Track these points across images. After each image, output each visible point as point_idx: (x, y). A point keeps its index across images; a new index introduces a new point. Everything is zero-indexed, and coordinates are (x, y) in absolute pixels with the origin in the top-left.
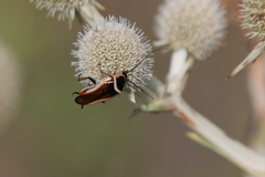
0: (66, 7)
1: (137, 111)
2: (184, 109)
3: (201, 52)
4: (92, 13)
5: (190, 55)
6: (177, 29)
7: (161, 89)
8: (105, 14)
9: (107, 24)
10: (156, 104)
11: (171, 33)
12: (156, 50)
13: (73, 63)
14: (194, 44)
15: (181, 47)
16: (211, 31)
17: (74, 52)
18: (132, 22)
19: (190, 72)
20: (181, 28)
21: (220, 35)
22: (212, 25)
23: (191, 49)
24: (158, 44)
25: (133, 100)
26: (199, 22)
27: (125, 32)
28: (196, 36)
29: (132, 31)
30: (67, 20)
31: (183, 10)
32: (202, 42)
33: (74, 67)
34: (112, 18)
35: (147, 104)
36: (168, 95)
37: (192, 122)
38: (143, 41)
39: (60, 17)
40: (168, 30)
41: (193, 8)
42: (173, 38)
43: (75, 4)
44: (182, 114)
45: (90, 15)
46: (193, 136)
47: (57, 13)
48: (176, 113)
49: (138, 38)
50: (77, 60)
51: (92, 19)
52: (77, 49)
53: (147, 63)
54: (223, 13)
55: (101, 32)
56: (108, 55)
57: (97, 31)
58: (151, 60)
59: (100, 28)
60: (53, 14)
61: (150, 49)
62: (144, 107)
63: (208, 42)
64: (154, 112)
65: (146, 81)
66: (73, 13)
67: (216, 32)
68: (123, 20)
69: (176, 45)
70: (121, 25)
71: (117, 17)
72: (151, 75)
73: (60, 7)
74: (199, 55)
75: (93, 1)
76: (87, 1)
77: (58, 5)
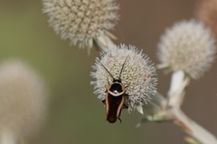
0: (85, 37)
1: (145, 120)
2: (182, 118)
3: (195, 73)
4: (106, 42)
5: (186, 75)
6: (176, 54)
7: (164, 103)
8: (117, 43)
9: (119, 51)
10: (159, 115)
11: (171, 58)
12: (159, 72)
13: (92, 83)
14: (190, 67)
15: (180, 69)
16: (203, 56)
17: (93, 74)
18: (140, 49)
19: (187, 89)
20: (179, 53)
21: (211, 59)
22: (204, 51)
23: (188, 70)
24: (160, 66)
25: (141, 112)
26: (193, 49)
27: (134, 57)
28: (191, 60)
29: (140, 56)
30: (86, 48)
31: (181, 39)
32: (197, 65)
33: (93, 86)
34: (123, 46)
35: (152, 115)
36: (169, 107)
37: (189, 129)
38: (148, 64)
39: (80, 45)
40: (168, 55)
41: (189, 37)
42: (173, 61)
43: (93, 35)
44: (181, 123)
45: (105, 44)
46: (190, 140)
47: (79, 42)
48: (176, 122)
49: (145, 62)
50: (95, 80)
51: (107, 47)
52: (95, 71)
53: (152, 82)
54: (213, 41)
55: (114, 58)
57: (111, 56)
58: (156, 80)
59: (113, 54)
60: (75, 43)
61: (154, 71)
62: (150, 118)
63: (201, 64)
64: (159, 122)
65: (151, 96)
66: (91, 42)
67: (208, 57)
68: (132, 47)
69: (175, 67)
70: (131, 51)
71: (127, 45)
72: (155, 92)
73: (81, 37)
74: (194, 76)
75: (108, 33)
76: (102, 32)
77: (79, 35)
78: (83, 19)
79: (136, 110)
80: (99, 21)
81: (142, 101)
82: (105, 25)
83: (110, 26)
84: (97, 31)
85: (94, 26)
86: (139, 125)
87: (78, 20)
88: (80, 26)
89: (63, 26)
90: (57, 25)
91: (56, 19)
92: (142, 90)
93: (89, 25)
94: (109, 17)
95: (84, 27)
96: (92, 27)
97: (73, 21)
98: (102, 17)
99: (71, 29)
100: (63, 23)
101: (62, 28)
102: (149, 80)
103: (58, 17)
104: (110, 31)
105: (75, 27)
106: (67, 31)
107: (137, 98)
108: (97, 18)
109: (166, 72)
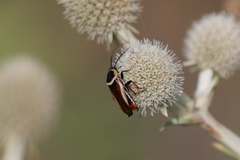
0: (105, 31)
1: (169, 124)
2: (210, 122)
3: (225, 71)
4: (128, 36)
5: (215, 74)
6: (204, 51)
7: (190, 104)
8: (139, 37)
9: (142, 46)
10: (185, 118)
11: (199, 54)
12: (186, 69)
14: (220, 64)
15: (208, 66)
16: (234, 52)
18: (165, 45)
19: (215, 89)
20: (207, 49)
22: (235, 47)
23: (217, 68)
24: (187, 64)
25: (166, 114)
26: (224, 45)
27: (159, 53)
28: (221, 57)
29: (165, 52)
30: (105, 43)
31: (209, 34)
32: (227, 62)
34: (146, 41)
35: (177, 117)
36: (196, 110)
37: (217, 134)
38: (174, 62)
39: (99, 40)
40: (196, 51)
41: (218, 31)
42: (201, 58)
43: (113, 28)
44: (209, 127)
45: (126, 38)
46: (219, 146)
47: (97, 36)
48: (203, 126)
49: (170, 59)
53: (178, 81)
55: (137, 54)
56: (144, 74)
57: (133, 52)
58: (182, 79)
59: (136, 50)
60: (93, 38)
61: (180, 69)
62: (175, 121)
63: (232, 62)
64: (184, 125)
65: (177, 97)
66: (110, 37)
68: (157, 42)
69: (203, 65)
70: (155, 47)
71: (151, 40)
72: (181, 92)
73: (100, 31)
74: (223, 74)
75: (129, 26)
76: (123, 26)
77: (98, 29)
78: (102, 11)
79: (160, 112)
80: (120, 13)
81: (167, 102)
82: (126, 17)
83: (132, 18)
84: (117, 25)
85: (114, 19)
86: (162, 129)
87: (97, 12)
88: (98, 19)
89: (80, 18)
90: (74, 18)
91: (72, 11)
92: (167, 90)
93: (109, 18)
94: (132, 9)
95: (104, 20)
96: (112, 20)
97: (92, 13)
98: (123, 9)
99: (89, 22)
100: (81, 15)
101: (79, 21)
102: (174, 79)
103: (74, 8)
104: (132, 24)
105: (94, 19)
106: (85, 23)
107: (161, 99)
108: (117, 9)
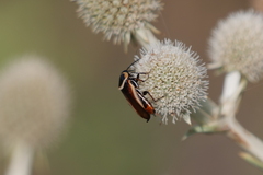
0: (122, 31)
1: (192, 132)
2: (237, 129)
3: (254, 75)
5: (243, 77)
6: (231, 52)
7: (215, 111)
8: (160, 38)
9: (163, 47)
10: (210, 125)
11: (225, 56)
12: (210, 72)
14: (248, 67)
15: (235, 69)
18: (188, 46)
19: (243, 94)
20: (234, 51)
23: (245, 71)
24: (212, 66)
25: (189, 121)
26: (252, 46)
27: (181, 56)
28: (249, 59)
29: (188, 54)
30: (122, 43)
31: (236, 34)
32: (255, 64)
34: (168, 42)
35: (201, 125)
36: (221, 116)
37: (244, 143)
38: (198, 64)
39: (115, 40)
40: (222, 53)
41: (246, 31)
42: (227, 60)
43: (131, 28)
44: (235, 135)
45: (145, 38)
46: (247, 157)
47: (113, 36)
48: (229, 135)
49: (194, 61)
51: (147, 43)
53: (202, 86)
55: (157, 56)
56: (165, 78)
57: (153, 54)
58: (206, 83)
59: (156, 52)
60: (109, 38)
61: (205, 72)
62: (198, 129)
63: (261, 64)
64: (209, 133)
65: (201, 102)
66: (128, 37)
68: (179, 43)
69: (230, 67)
70: (176, 48)
71: (173, 40)
72: (206, 97)
73: (117, 30)
74: (252, 78)
75: (149, 25)
76: (142, 25)
77: (114, 28)
78: (119, 9)
79: (183, 119)
80: (138, 11)
81: (190, 109)
82: (146, 16)
83: (152, 17)
84: (136, 24)
85: (132, 17)
86: (185, 138)
87: (114, 10)
88: (115, 17)
89: (95, 16)
90: (88, 16)
91: (86, 8)
92: (190, 96)
93: (127, 16)
94: (151, 7)
95: (121, 18)
96: (130, 18)
97: (108, 11)
98: (142, 7)
99: (105, 21)
100: (96, 13)
101: (94, 19)
102: (198, 83)
103: (89, 5)
104: (152, 23)
105: (110, 18)
106: (100, 22)
107: (183, 105)
108: (136, 7)
109: (218, 73)
